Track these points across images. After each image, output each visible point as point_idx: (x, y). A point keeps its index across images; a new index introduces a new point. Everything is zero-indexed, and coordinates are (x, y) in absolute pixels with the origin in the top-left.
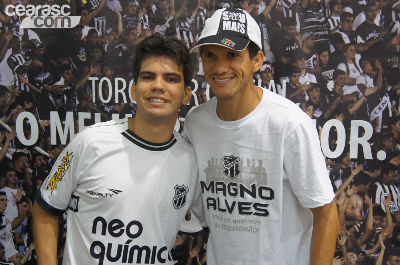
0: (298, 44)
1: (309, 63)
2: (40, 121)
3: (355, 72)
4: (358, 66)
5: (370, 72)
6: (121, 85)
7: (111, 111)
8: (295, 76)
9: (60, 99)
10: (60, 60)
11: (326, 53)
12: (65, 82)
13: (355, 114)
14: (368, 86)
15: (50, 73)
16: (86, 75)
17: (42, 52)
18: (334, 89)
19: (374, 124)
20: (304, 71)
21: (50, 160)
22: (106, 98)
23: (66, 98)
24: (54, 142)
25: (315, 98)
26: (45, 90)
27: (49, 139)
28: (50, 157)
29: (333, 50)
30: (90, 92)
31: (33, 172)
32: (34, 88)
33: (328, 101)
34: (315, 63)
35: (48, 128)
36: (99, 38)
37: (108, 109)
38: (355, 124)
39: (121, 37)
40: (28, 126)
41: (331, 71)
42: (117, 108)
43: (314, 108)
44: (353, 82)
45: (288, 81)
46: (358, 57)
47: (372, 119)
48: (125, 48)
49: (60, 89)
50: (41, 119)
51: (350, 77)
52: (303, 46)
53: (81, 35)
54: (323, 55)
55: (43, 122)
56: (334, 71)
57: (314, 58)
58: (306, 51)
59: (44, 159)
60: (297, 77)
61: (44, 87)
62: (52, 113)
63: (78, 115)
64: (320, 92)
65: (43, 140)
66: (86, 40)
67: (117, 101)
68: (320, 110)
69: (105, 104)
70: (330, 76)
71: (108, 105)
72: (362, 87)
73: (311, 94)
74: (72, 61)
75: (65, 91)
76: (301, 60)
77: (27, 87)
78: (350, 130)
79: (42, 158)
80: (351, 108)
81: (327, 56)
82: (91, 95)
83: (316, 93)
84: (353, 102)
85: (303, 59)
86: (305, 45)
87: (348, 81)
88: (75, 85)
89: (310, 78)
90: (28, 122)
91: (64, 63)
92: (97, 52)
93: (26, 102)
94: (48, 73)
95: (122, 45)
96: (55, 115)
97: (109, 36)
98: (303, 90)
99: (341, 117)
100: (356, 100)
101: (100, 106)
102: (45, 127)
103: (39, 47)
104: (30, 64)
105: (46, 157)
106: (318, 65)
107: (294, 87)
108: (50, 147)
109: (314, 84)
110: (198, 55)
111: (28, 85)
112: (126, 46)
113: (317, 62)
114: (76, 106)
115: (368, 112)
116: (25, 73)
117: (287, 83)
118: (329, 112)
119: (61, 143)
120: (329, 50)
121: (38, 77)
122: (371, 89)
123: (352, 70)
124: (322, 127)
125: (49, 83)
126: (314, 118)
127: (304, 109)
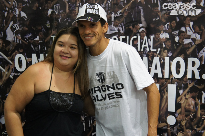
0: (159, 17)
1: (165, 27)
2: (27, 59)
3: (190, 32)
4: (192, 28)
5: (198, 31)
8: (157, 34)
9: (37, 47)
10: (36, 27)
11: (174, 22)
12: (39, 38)
13: (190, 54)
14: (197, 39)
15: (32, 34)
16: (50, 34)
17: (28, 23)
18: (179, 41)
19: (201, 60)
20: (162, 32)
23: (40, 47)
25: (168, 46)
26: (29, 43)
32: (24, 41)
33: (175, 47)
34: (168, 27)
35: (31, 62)
36: (57, 15)
38: (190, 60)
39: (67, 14)
40: (20, 61)
41: (177, 31)
43: (168, 51)
44: (189, 37)
45: (154, 37)
46: (191, 24)
47: (199, 57)
48: (69, 20)
49: (37, 42)
50: (27, 58)
51: (187, 34)
52: (162, 18)
53: (47, 14)
54: (172, 22)
56: (178, 31)
57: (168, 24)
58: (164, 21)
60: (159, 35)
61: (29, 41)
64: (171, 42)
66: (50, 16)
68: (171, 52)
70: (176, 34)
72: (194, 40)
73: (166, 44)
74: (43, 27)
75: (39, 43)
76: (161, 26)
77: (20, 41)
78: (187, 63)
80: (188, 51)
81: (175, 23)
83: (169, 43)
84: (189, 48)
85: (162, 25)
86: (163, 17)
87: (186, 36)
88: (44, 40)
89: (166, 35)
90: (21, 59)
91: (39, 29)
92: (56, 23)
93: (19, 49)
94: (31, 34)
95: (68, 19)
97: (61, 14)
98: (161, 42)
99: (182, 56)
100: (190, 47)
102: (29, 62)
103: (26, 20)
104: (21, 29)
106: (170, 28)
107: (157, 40)
109: (168, 38)
111: (20, 40)
112: (70, 19)
113: (169, 26)
114: (45, 51)
115: (197, 53)
116: (19, 34)
117: (153, 38)
118: (176, 53)
120: (176, 20)
121: (26, 36)
122: (198, 41)
123: (188, 30)
124: (172, 62)
125: (31, 39)
126: (168, 56)
127: (162, 52)
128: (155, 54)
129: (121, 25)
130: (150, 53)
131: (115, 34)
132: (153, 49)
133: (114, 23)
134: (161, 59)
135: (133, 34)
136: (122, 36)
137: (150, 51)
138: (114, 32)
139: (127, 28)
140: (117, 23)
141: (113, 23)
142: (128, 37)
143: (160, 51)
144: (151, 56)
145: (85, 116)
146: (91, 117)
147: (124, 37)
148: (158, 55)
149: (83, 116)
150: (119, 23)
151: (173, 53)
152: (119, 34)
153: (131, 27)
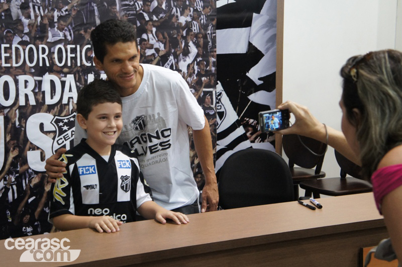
3: (153, 40)
4: (155, 35)
5: (162, 40)
14: (160, 49)
29: (139, 24)
44: (151, 47)
46: (154, 30)
51: (149, 43)
56: (139, 39)
72: (157, 50)
84: (152, 61)
87: (148, 46)
100: (153, 59)
110: (47, 26)
120: (136, 24)
123: (151, 38)
129: (68, 28)
131: (59, 42)
133: (58, 26)
135: (85, 42)
136: (69, 44)
138: (58, 38)
139: (77, 33)
140: (62, 25)
141: (56, 25)
142: (78, 47)
146: (27, 174)
147: (74, 46)
150: (65, 26)
152: (65, 42)
153: (82, 32)
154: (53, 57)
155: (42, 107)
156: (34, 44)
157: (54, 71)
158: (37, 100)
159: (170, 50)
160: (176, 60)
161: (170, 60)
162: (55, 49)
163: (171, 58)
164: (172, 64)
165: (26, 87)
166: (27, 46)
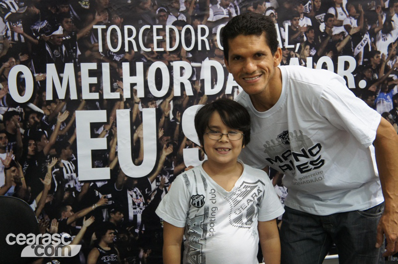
1: (306, 8)
2: (36, 75)
3: (342, 15)
4: (345, 9)
5: (354, 14)
6: (130, 33)
7: (120, 60)
8: (295, 20)
9: (58, 49)
10: (58, 7)
12: (64, 31)
13: (342, 51)
14: (352, 26)
15: (47, 21)
16: (90, 23)
18: (325, 30)
19: (357, 58)
20: (302, 15)
21: (44, 117)
22: (115, 47)
23: (64, 48)
24: (49, 96)
25: (311, 39)
26: (42, 41)
27: (44, 94)
28: (45, 114)
30: (95, 41)
31: (25, 132)
32: (30, 38)
33: (320, 41)
34: (310, 8)
35: (44, 82)
37: (117, 58)
38: (342, 59)
40: (21, 80)
41: (323, 14)
42: (127, 56)
43: (310, 47)
44: (340, 24)
45: (290, 25)
46: (345, 2)
47: (355, 54)
49: (57, 39)
50: (36, 73)
51: (338, 19)
54: (316, 0)
55: (39, 76)
56: (325, 14)
57: (309, 3)
59: (38, 117)
60: (297, 20)
61: (41, 37)
62: (48, 65)
63: (80, 67)
64: (315, 33)
65: (37, 95)
67: (127, 49)
68: (315, 49)
69: (114, 53)
70: (322, 19)
71: (118, 53)
72: (348, 28)
73: (308, 35)
74: (72, 8)
75: (63, 40)
77: (22, 37)
78: (337, 64)
79: (35, 116)
80: (338, 45)
82: (97, 44)
83: (311, 35)
84: (340, 41)
85: (301, 4)
87: (336, 22)
88: (75, 34)
89: (307, 21)
90: (22, 76)
93: (20, 54)
94: (45, 21)
96: (51, 68)
98: (301, 32)
99: (330, 54)
101: (108, 55)
102: (40, 81)
104: (24, 11)
105: (40, 115)
106: (313, 10)
107: (295, 30)
108: (45, 103)
109: (309, 26)
110: (208, 2)
111: (22, 35)
113: (312, 7)
114: (77, 57)
115: (352, 48)
116: (18, 21)
117: (289, 26)
118: (321, 50)
119: (58, 98)
121: (35, 25)
122: (355, 29)
123: (340, 13)
124: (316, 63)
125: (47, 32)
126: (310, 56)
127: (303, 49)
128: (292, 53)
130: (285, 52)
131: (223, 21)
132: (289, 44)
133: (221, 1)
134: (302, 60)
137: (284, 48)
138: (221, 17)
139: (244, 9)
140: (226, 1)
143: (300, 48)
144: (286, 56)
145: (170, 174)
148: (297, 55)
149: (166, 175)
150: (229, 1)
151: (317, 49)
154: (214, 39)
155: (201, 98)
156: (192, 25)
157: (216, 55)
158: (194, 90)
159: (365, 26)
160: (373, 39)
161: (364, 39)
162: (217, 29)
163: (367, 36)
164: (367, 44)
165: (182, 75)
166: (183, 27)
